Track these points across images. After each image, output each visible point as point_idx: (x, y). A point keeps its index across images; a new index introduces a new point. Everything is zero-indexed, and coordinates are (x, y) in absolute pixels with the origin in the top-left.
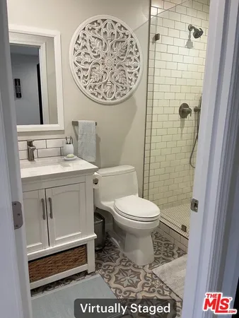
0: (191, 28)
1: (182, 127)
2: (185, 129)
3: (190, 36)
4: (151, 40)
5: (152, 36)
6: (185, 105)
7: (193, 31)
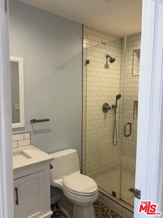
0: (107, 56)
1: (105, 118)
2: (107, 119)
3: (107, 62)
4: (84, 64)
5: (84, 61)
6: (106, 104)
7: (109, 58)
